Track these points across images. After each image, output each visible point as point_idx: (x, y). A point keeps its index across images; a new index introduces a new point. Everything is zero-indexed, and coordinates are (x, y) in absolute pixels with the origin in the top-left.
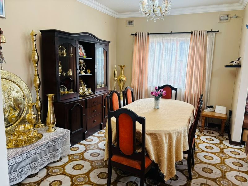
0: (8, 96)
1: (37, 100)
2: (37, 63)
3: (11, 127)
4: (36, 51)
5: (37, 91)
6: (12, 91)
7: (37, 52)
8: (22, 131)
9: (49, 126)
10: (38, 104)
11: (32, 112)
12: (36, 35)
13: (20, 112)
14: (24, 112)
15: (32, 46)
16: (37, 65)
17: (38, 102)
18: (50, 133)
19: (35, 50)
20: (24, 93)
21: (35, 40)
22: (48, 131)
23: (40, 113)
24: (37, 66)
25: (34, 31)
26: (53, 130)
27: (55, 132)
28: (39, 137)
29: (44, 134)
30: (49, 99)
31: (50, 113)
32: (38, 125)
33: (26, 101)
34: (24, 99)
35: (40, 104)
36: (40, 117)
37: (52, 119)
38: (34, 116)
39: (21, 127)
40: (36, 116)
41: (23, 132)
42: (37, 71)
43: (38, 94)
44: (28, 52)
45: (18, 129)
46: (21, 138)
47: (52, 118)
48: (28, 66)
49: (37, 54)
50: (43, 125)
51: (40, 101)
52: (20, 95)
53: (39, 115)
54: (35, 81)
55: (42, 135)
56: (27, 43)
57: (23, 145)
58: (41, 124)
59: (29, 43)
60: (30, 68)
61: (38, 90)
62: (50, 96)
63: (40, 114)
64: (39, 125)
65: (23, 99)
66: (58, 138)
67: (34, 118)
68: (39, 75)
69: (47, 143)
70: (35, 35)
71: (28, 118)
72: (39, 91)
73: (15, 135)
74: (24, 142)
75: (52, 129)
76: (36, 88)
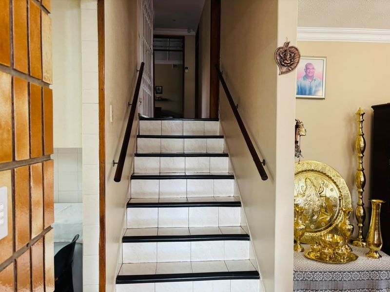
0: (320, 194)
1: (359, 205)
2: (362, 152)
3: (319, 234)
4: (363, 135)
5: (359, 192)
6: (325, 188)
7: (363, 137)
8: (328, 242)
9: (371, 247)
10: (360, 211)
11: (347, 221)
12: (364, 113)
13: (333, 217)
14: (339, 219)
15: (358, 129)
16: (363, 155)
17: (359, 208)
18: (370, 259)
19: (360, 135)
20: (340, 192)
21: (362, 121)
22: (368, 254)
23: (361, 225)
24: (362, 157)
25: (362, 109)
26: (376, 256)
27: (378, 260)
28: (352, 258)
29: (360, 258)
30: (374, 207)
31: (373, 228)
32: (357, 242)
33: (343, 203)
34: (340, 200)
35: (362, 211)
36: (361, 232)
37: (376, 239)
38: (349, 226)
39: (328, 237)
40: (352, 227)
41: (329, 244)
42: (362, 163)
43: (361, 197)
44: (352, 137)
45: (323, 238)
46: (326, 251)
47: (376, 237)
48: (350, 156)
49: (363, 140)
50: (364, 244)
51: (363, 207)
52: (335, 194)
53: (359, 227)
54: (358, 177)
55: (357, 257)
56: (351, 125)
57: (327, 261)
58: (362, 241)
59: (354, 125)
60: (353, 159)
61: (361, 190)
62: (375, 202)
63: (362, 227)
64: (359, 242)
65: (338, 201)
66: (381, 271)
67: (349, 230)
68: (364, 169)
69: (362, 272)
70: (363, 115)
71: (341, 228)
72: (362, 192)
73: (320, 244)
74: (330, 258)
75: (375, 254)
76: (358, 188)
